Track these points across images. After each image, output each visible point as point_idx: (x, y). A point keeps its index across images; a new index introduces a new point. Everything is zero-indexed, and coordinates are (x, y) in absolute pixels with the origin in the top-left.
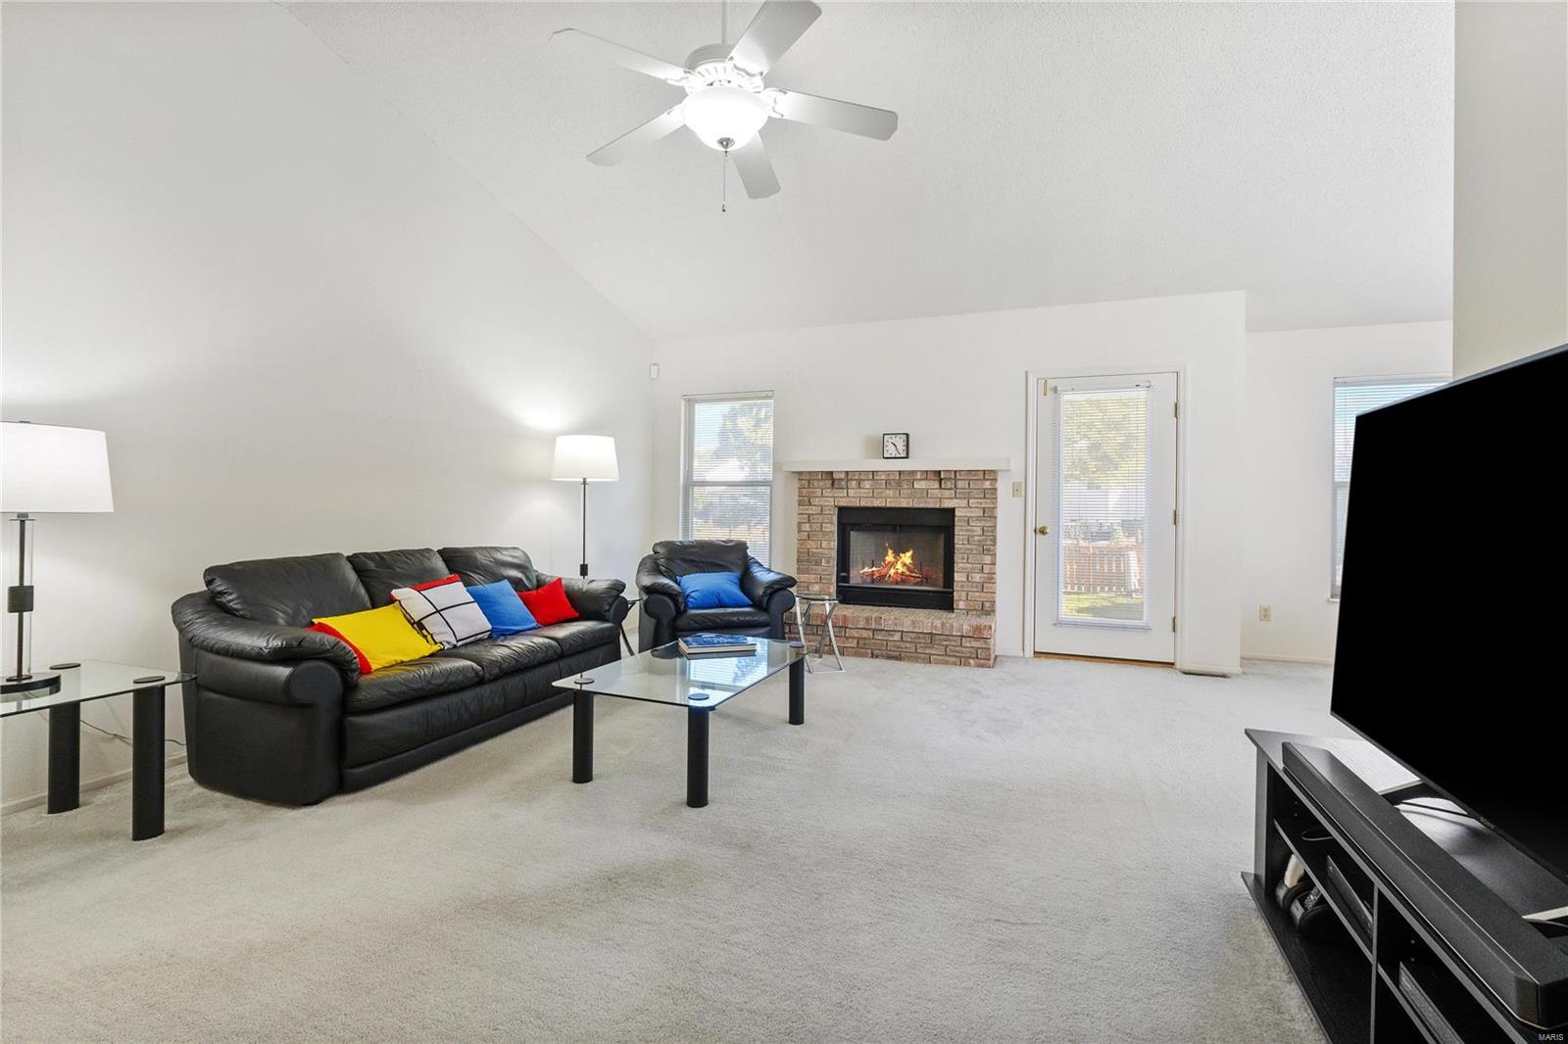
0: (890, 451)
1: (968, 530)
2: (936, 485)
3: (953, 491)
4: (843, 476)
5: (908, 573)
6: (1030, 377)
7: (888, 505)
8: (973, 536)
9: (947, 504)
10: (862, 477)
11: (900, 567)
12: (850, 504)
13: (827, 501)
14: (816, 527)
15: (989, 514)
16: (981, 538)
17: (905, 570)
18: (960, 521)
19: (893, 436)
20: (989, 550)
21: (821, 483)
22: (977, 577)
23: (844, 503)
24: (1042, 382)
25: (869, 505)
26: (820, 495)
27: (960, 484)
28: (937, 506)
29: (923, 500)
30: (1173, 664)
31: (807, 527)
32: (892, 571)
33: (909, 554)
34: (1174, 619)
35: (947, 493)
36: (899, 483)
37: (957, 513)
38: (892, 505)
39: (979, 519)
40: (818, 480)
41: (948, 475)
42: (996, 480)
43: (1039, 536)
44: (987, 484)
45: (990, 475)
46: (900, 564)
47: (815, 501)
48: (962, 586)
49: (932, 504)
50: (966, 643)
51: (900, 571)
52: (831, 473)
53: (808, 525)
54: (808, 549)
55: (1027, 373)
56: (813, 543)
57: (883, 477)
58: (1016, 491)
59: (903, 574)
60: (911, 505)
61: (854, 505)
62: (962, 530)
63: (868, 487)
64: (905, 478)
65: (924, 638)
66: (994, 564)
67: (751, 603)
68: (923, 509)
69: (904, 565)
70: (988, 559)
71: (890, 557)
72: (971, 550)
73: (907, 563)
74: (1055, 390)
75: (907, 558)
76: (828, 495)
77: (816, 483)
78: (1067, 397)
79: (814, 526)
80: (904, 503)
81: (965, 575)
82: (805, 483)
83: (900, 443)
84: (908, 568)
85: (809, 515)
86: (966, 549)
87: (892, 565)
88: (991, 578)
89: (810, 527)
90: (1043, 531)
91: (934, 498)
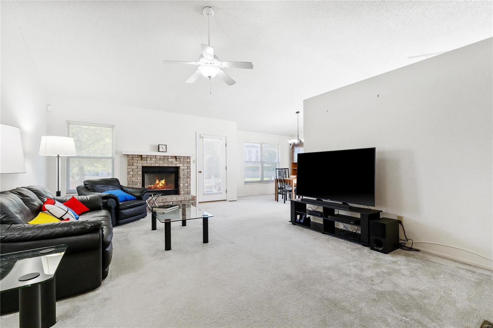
0: (161, 150)
1: (183, 172)
2: (175, 160)
3: (179, 162)
4: (146, 157)
5: (163, 186)
6: (197, 134)
7: (161, 166)
8: (185, 174)
9: (178, 165)
10: (152, 157)
11: (160, 184)
12: (148, 165)
13: (139, 164)
14: (135, 173)
15: (189, 168)
16: (187, 174)
17: (162, 185)
18: (181, 170)
19: (162, 146)
20: (189, 177)
21: (137, 159)
22: (186, 185)
23: (145, 165)
24: (199, 135)
25: (154, 166)
26: (137, 162)
27: (181, 160)
28: (175, 166)
29: (171, 164)
30: (226, 200)
31: (132, 173)
32: (158, 186)
33: (164, 181)
34: (226, 190)
35: (178, 162)
36: (164, 159)
37: (181, 168)
38: (162, 166)
39: (186, 169)
40: (136, 157)
41: (179, 157)
42: (190, 159)
43: (199, 173)
44: (188, 160)
45: (188, 158)
46: (161, 184)
47: (135, 164)
48: (182, 187)
49: (174, 165)
50: (190, 202)
51: (161, 186)
52: (142, 156)
53: (132, 172)
54: (132, 180)
55: (196, 132)
56: (134, 178)
57: (159, 157)
58: (194, 162)
59: (162, 186)
60: (167, 166)
61: (149, 166)
62: (182, 172)
63: (154, 160)
64: (165, 158)
65: (179, 202)
66: (190, 181)
67: (135, 198)
68: (171, 167)
69: (162, 184)
70: (189, 180)
71: (157, 182)
72: (185, 177)
73: (163, 183)
74: (203, 137)
75: (163, 182)
76: (139, 162)
77: (135, 158)
78: (205, 140)
79: (134, 173)
80: (166, 165)
81: (183, 184)
82: (131, 158)
83: (164, 147)
84: (164, 185)
85: (132, 169)
86: (183, 177)
87: (158, 184)
88: (190, 185)
89: (133, 173)
90: (200, 172)
91: (175, 164)
